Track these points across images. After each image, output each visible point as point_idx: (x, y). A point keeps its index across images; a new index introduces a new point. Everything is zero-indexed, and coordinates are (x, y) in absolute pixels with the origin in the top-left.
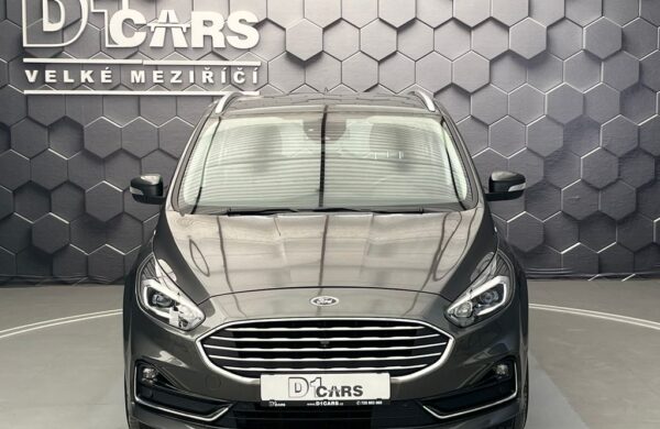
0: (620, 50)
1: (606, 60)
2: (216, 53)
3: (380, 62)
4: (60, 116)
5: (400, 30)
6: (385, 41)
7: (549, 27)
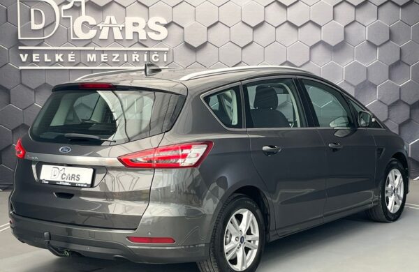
0: (388, 41)
1: (380, 46)
2: (141, 43)
3: (242, 48)
4: (43, 83)
5: (255, 28)
6: (245, 35)
7: (345, 27)
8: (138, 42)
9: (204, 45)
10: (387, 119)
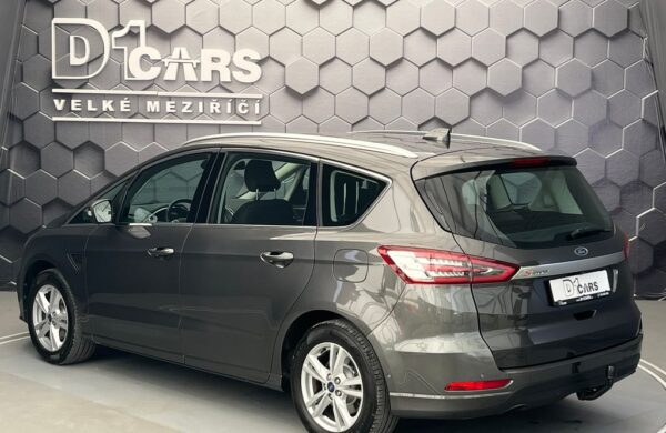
0: (589, 90)
1: (576, 98)
2: (223, 87)
3: (370, 97)
4: (85, 140)
5: (388, 68)
6: (373, 78)
7: (524, 68)
9: (314, 91)
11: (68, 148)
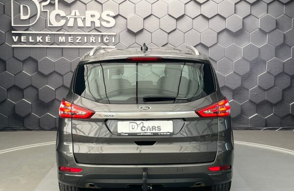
0: (275, 29)
1: (269, 33)
3: (169, 33)
4: (28, 56)
5: (178, 19)
6: (171, 24)
7: (244, 18)
8: (95, 29)
9: (141, 31)
10: (274, 86)
11: (20, 60)
